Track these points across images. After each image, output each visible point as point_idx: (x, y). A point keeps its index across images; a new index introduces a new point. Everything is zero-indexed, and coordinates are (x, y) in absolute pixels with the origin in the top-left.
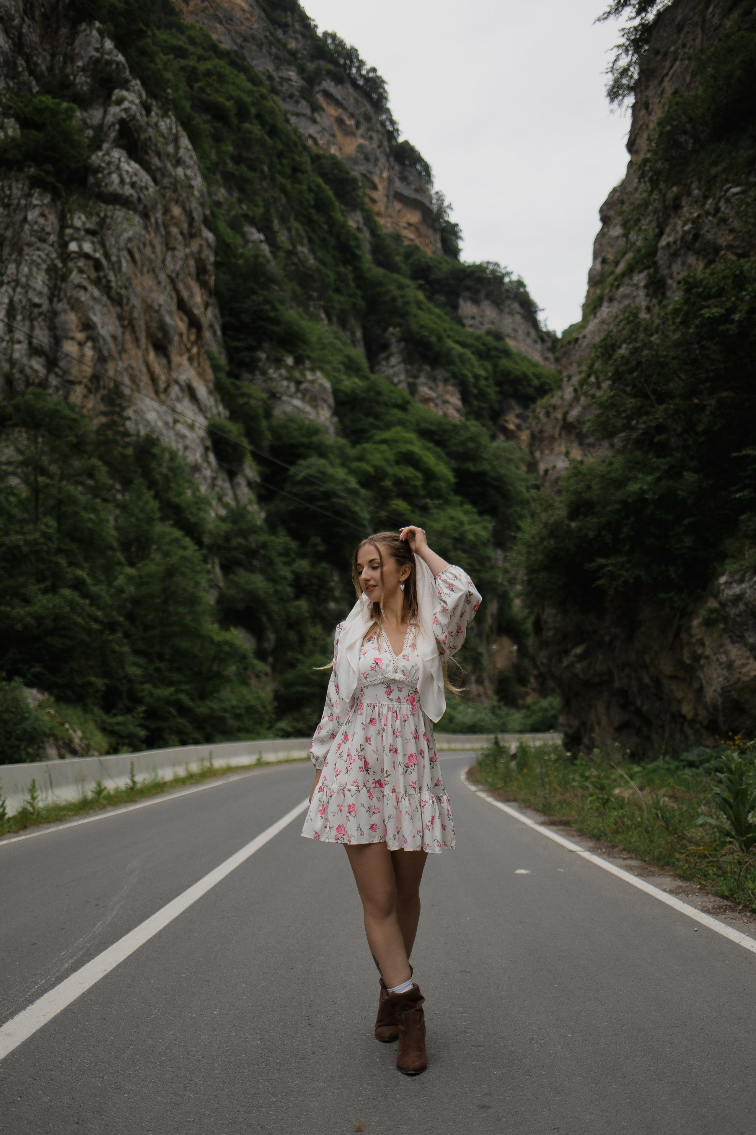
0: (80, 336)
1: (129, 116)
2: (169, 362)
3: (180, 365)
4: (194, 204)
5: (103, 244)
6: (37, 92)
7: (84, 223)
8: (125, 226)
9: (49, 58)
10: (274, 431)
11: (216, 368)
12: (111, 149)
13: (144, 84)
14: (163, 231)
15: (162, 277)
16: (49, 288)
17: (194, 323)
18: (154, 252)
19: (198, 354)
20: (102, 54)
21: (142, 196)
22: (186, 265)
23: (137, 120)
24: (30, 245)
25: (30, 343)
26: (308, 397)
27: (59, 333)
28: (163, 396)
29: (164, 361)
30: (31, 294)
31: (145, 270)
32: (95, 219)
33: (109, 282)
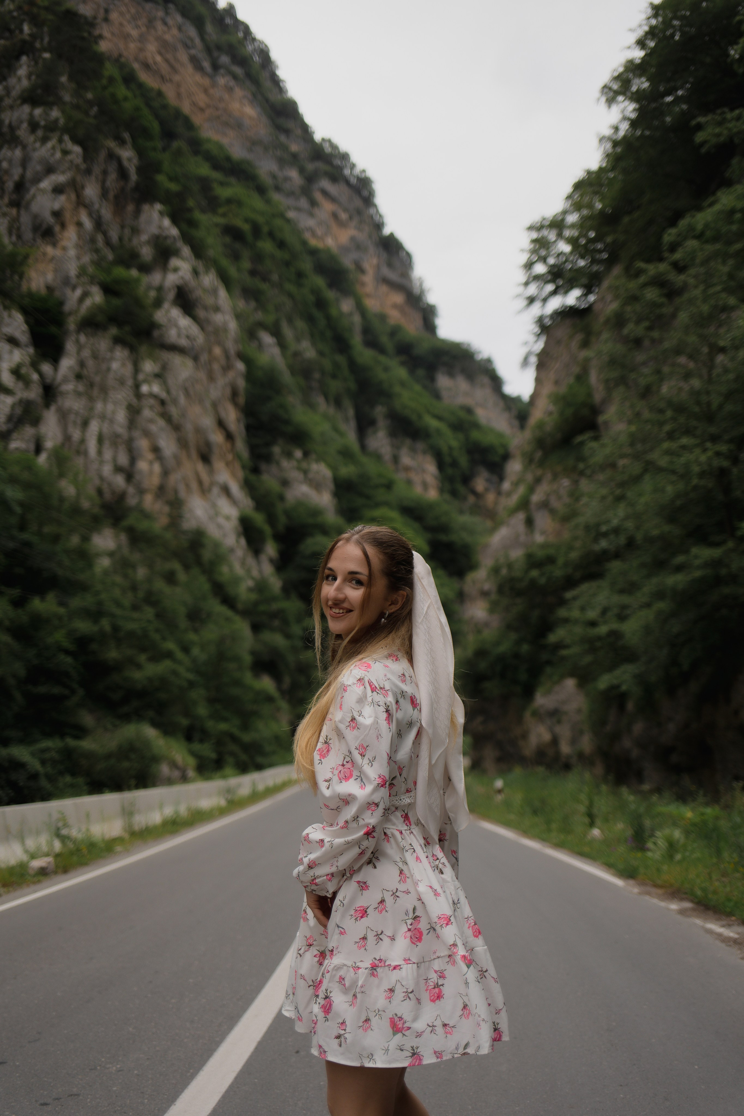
0: (150, 456)
1: (183, 281)
2: (211, 468)
3: (219, 470)
4: (230, 344)
5: (165, 384)
6: (113, 262)
7: (151, 369)
8: (182, 369)
9: (119, 230)
10: (287, 513)
11: (244, 467)
12: (170, 308)
13: (192, 249)
14: (207, 368)
15: (208, 404)
16: (128, 421)
17: (229, 436)
18: (202, 386)
19: (233, 460)
20: (162, 231)
21: (194, 344)
22: (224, 392)
23: (190, 286)
24: (113, 388)
25: (114, 464)
26: (314, 484)
27: (135, 454)
28: (207, 495)
29: (208, 469)
30: (115, 426)
31: (196, 400)
32: (159, 364)
33: (171, 414)
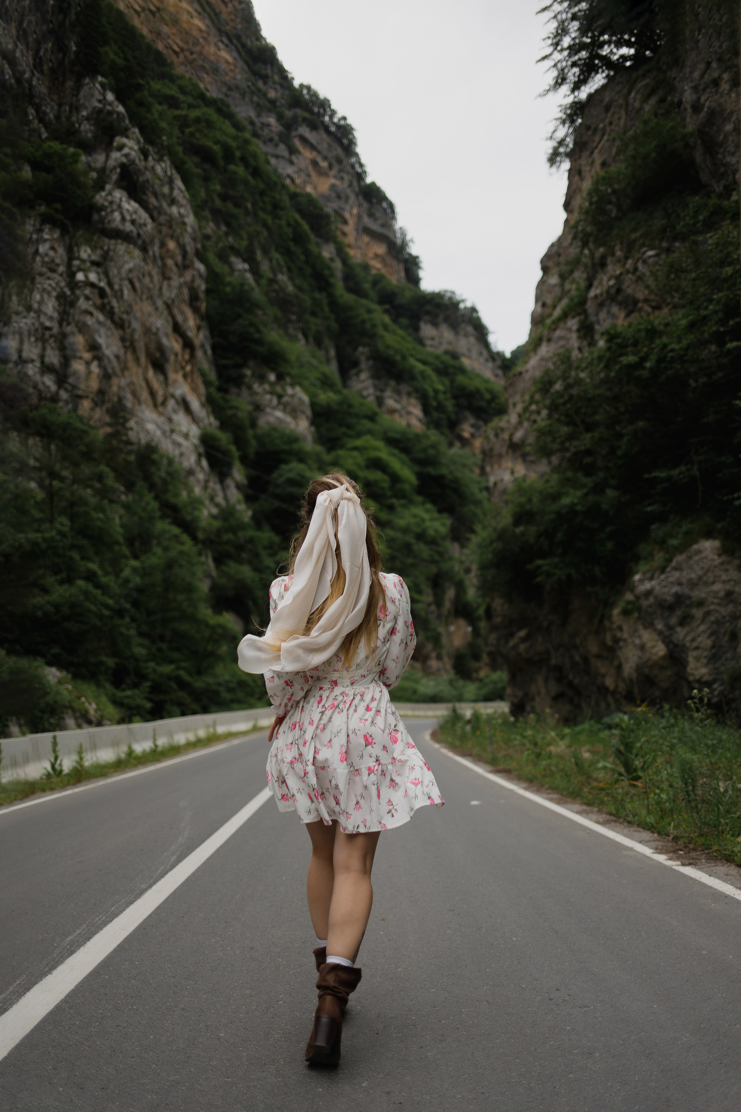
0: (87, 356)
1: (129, 161)
2: (166, 378)
3: (175, 381)
4: (187, 239)
5: (106, 274)
6: (46, 138)
7: (89, 256)
8: (126, 258)
9: (56, 107)
10: (259, 439)
11: (207, 384)
12: (113, 189)
13: (141, 132)
14: (159, 263)
15: (160, 303)
16: (59, 313)
17: (188, 344)
18: (152, 281)
19: (192, 372)
20: (104, 105)
21: (141, 232)
22: (180, 293)
23: (136, 165)
24: (41, 275)
25: (42, 362)
26: (289, 409)
27: (68, 352)
28: (161, 409)
29: (161, 378)
30: (43, 319)
31: (144, 297)
32: (99, 252)
33: (112, 308)
